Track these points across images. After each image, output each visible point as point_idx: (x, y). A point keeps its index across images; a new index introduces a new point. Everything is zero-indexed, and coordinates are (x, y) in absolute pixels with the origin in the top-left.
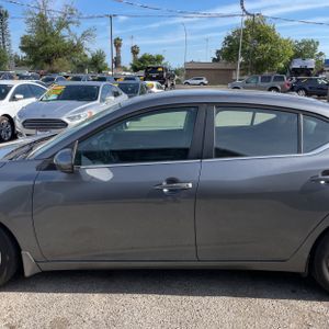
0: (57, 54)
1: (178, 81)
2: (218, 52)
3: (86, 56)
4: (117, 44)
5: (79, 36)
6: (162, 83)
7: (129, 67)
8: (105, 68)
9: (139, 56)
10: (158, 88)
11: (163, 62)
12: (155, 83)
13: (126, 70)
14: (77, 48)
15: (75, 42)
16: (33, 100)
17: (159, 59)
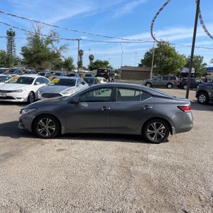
0: (44, 59)
1: (117, 77)
2: (142, 60)
3: (61, 60)
4: (81, 53)
5: (58, 48)
6: (107, 78)
7: (87, 67)
8: (73, 68)
9: (94, 61)
10: (104, 81)
11: (108, 65)
12: (102, 78)
13: (85, 69)
14: (56, 56)
15: (56, 52)
16: (44, 85)
17: (106, 63)
